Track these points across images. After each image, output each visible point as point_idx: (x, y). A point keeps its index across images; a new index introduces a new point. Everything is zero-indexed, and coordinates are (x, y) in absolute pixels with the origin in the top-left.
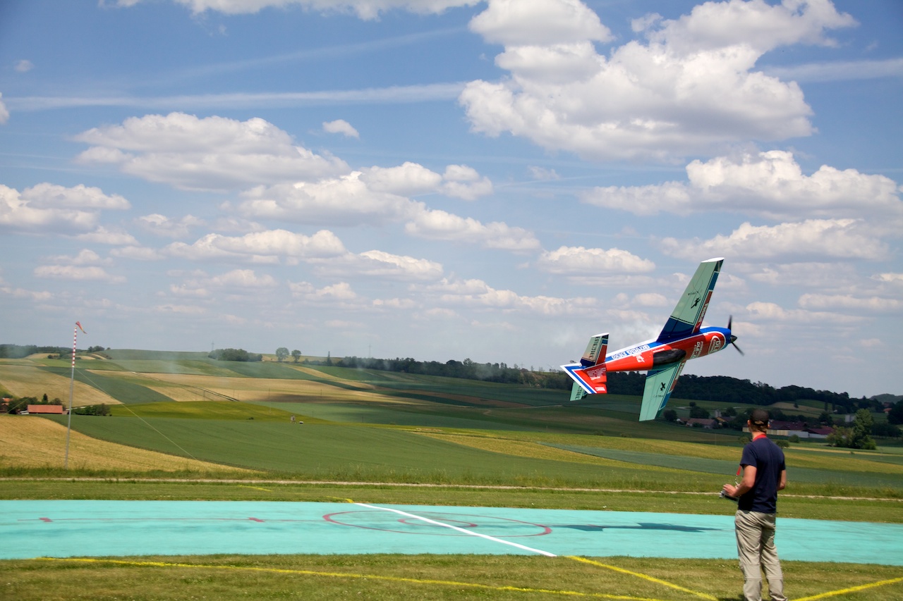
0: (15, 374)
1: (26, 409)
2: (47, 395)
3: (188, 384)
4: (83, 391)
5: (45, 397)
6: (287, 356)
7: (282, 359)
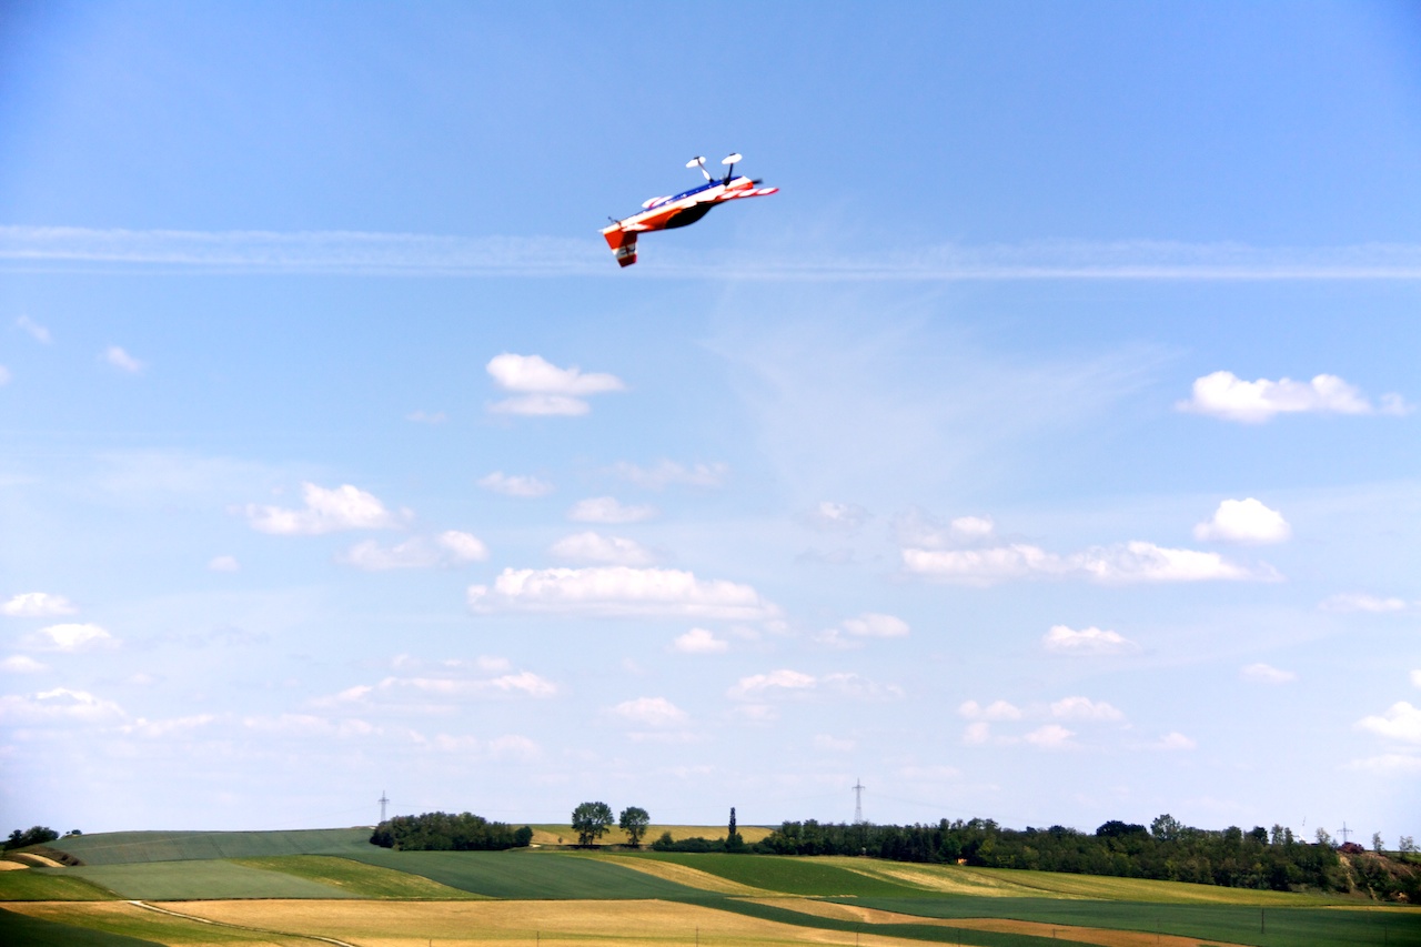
6: (606, 827)
7: (592, 837)
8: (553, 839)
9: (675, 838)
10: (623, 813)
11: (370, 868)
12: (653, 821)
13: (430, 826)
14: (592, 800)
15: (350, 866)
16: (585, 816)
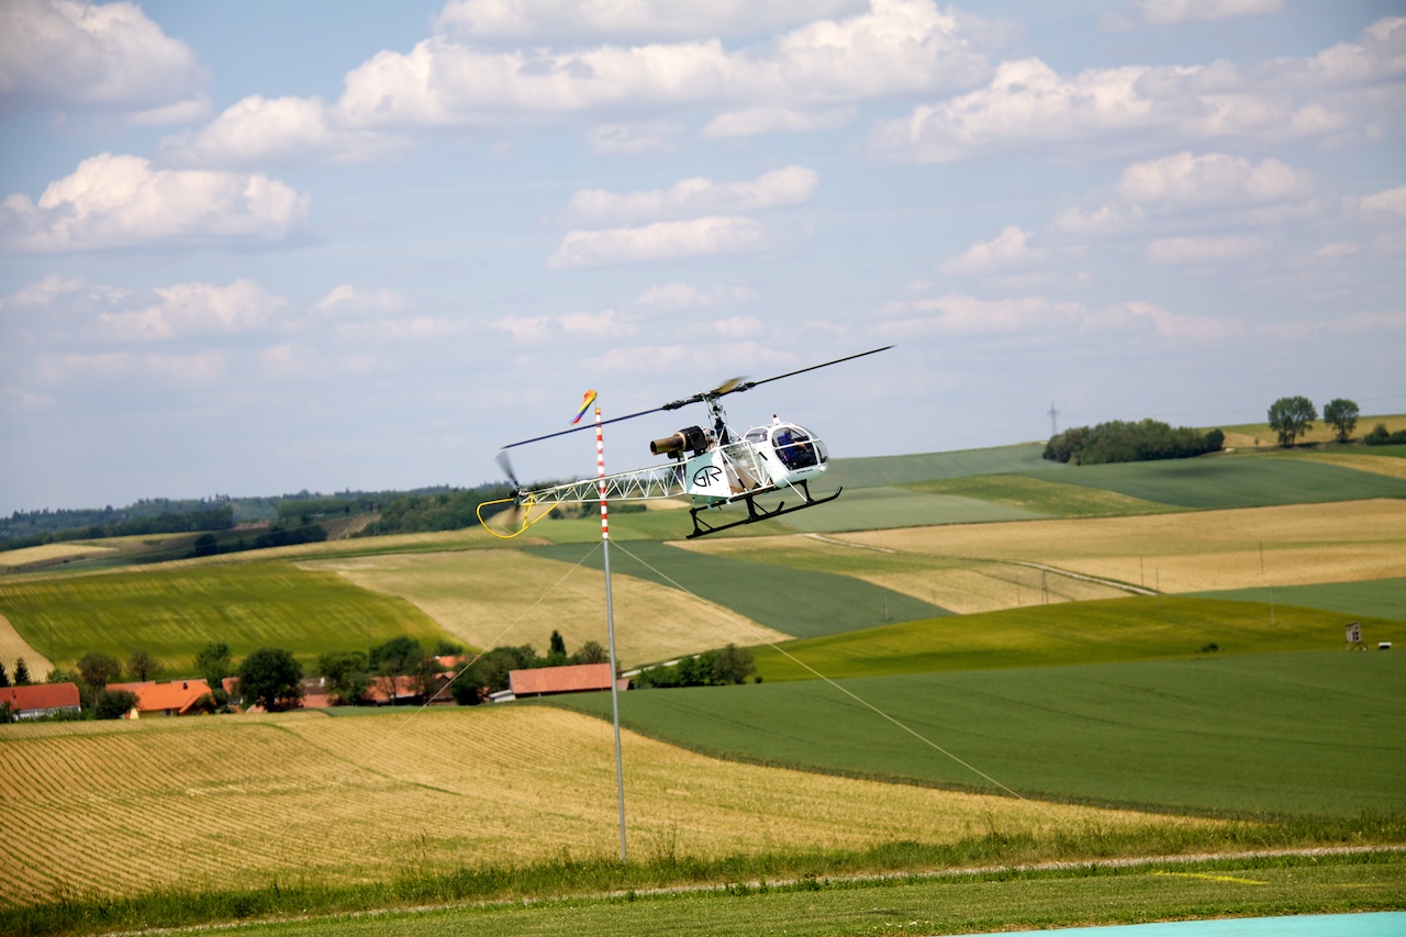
0: (461, 579)
1: (505, 685)
2: (562, 633)
3: (988, 556)
4: (665, 610)
5: (557, 643)
6: (1308, 423)
7: (1293, 436)
8: (1248, 441)
9: (1392, 428)
10: (1327, 407)
11: (1050, 485)
12: (1362, 413)
13: (1108, 437)
14: (1290, 395)
15: (1030, 484)
16: (1283, 414)
